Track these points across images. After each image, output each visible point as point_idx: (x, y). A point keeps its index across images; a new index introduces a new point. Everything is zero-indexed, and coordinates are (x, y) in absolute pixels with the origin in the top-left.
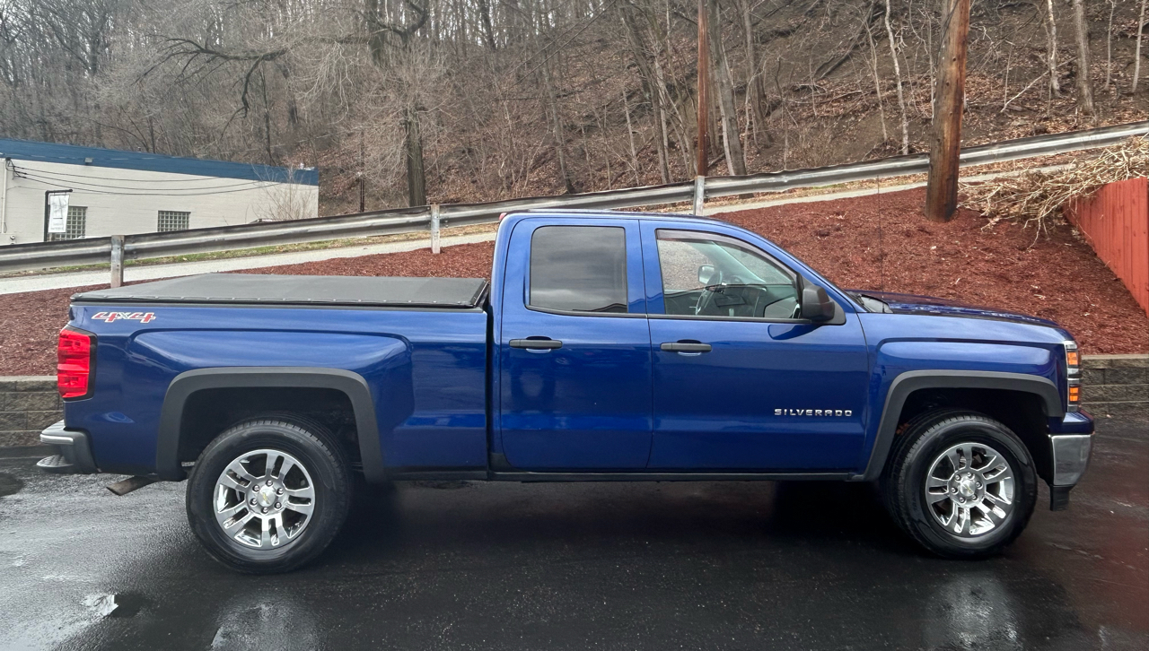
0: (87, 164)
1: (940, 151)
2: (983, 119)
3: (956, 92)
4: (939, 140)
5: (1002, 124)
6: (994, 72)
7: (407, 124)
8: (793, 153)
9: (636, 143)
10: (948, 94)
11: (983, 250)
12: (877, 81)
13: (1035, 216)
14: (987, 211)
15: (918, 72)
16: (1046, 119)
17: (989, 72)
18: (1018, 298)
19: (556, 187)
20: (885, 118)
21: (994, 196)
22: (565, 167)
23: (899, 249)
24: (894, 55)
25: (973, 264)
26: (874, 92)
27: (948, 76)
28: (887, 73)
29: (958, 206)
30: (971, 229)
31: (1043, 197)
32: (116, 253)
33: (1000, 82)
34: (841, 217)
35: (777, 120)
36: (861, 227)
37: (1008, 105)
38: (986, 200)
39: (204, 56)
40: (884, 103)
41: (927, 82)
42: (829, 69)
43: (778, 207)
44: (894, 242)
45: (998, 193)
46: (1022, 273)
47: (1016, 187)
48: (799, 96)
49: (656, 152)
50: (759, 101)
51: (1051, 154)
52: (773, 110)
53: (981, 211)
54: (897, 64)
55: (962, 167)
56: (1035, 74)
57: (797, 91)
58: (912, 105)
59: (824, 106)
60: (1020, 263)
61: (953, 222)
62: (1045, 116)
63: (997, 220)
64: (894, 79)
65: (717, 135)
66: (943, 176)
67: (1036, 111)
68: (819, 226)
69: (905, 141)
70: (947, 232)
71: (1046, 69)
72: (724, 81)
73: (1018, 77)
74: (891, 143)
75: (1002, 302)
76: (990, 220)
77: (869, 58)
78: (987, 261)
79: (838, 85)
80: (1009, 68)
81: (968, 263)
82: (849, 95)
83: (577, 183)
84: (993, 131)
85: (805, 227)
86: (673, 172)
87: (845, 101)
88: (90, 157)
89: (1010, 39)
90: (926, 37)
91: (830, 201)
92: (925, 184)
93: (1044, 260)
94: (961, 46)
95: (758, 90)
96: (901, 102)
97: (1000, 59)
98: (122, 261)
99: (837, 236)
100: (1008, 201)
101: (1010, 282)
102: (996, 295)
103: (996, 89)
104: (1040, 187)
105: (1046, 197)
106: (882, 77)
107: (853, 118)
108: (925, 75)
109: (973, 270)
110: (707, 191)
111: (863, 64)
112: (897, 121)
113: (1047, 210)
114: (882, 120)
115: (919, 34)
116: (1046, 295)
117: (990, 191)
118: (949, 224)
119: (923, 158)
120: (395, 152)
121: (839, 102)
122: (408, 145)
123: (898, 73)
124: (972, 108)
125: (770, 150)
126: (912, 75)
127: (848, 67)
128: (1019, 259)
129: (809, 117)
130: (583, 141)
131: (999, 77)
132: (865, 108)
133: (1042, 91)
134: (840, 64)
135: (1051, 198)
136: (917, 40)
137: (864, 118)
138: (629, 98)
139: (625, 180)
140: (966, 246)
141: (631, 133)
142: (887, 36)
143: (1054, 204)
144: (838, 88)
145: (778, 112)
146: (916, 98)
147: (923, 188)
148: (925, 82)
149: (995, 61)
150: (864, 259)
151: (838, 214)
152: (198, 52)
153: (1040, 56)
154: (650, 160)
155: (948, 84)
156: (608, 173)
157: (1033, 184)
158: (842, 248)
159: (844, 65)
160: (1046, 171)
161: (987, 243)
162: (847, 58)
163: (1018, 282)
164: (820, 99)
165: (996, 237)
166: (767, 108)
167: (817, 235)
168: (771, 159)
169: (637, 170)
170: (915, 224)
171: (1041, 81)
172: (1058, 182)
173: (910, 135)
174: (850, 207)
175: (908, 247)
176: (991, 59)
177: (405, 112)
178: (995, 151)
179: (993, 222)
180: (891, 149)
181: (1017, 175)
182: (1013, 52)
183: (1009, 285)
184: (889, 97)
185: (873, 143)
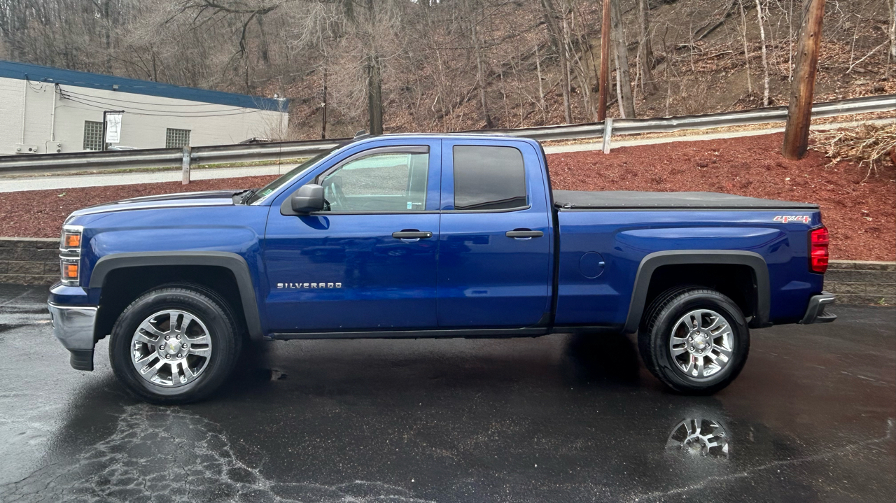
0: (115, 90)
1: (796, 106)
2: (832, 78)
3: (812, 60)
4: (796, 97)
5: (847, 83)
6: (843, 40)
7: (370, 68)
8: (673, 100)
9: (544, 88)
10: (805, 61)
11: (826, 182)
12: (746, 44)
13: (868, 158)
14: (831, 153)
15: (779, 38)
16: (884, 80)
17: (839, 40)
18: (851, 219)
19: (477, 121)
20: (750, 74)
21: (837, 141)
22: (486, 105)
23: (761, 179)
24: (761, 24)
25: (817, 192)
26: (743, 53)
27: (806, 48)
28: (754, 38)
29: (809, 148)
30: (818, 166)
31: (876, 143)
32: (186, 159)
33: (848, 48)
34: (716, 153)
35: (661, 73)
36: (732, 161)
37: (853, 68)
38: (830, 145)
39: (211, 10)
40: (750, 63)
41: (787, 46)
42: (706, 32)
43: (667, 144)
44: (757, 174)
45: (840, 139)
46: (856, 200)
47: (854, 135)
48: (680, 54)
49: (561, 95)
50: (647, 57)
51: (885, 110)
52: (658, 64)
53: (827, 153)
54: (762, 31)
55: (813, 118)
56: (877, 42)
57: (679, 50)
58: (773, 64)
59: (700, 63)
60: (854, 193)
61: (804, 160)
62: (884, 77)
63: (838, 159)
64: (759, 43)
65: (611, 83)
66: (797, 125)
67: (877, 73)
68: (700, 160)
69: (766, 93)
70: (799, 168)
71: (887, 39)
72: (621, 41)
73: (863, 45)
74: (755, 95)
75: (838, 221)
76: (833, 160)
77: (740, 25)
78: (829, 190)
79: (712, 46)
80: (855, 37)
81: (814, 192)
82: (722, 54)
83: (495, 118)
84: (839, 88)
85: (689, 160)
86: (574, 112)
87: (718, 59)
88: (116, 84)
89: (858, 12)
90: (787, 8)
91: (709, 141)
92: (783, 130)
93: (872, 191)
94: (817, 25)
95: (647, 48)
96: (764, 62)
97: (848, 29)
98: (190, 164)
99: (713, 168)
100: (848, 146)
101: (845, 207)
102: (834, 216)
103: (844, 53)
104: (873, 136)
105: (878, 144)
106: (750, 40)
107: (724, 74)
108: (785, 40)
109: (817, 197)
110: (614, 130)
111: (734, 30)
112: (760, 77)
113: (878, 154)
114: (748, 76)
115: (782, 7)
116: (873, 217)
117: (834, 137)
118: (801, 161)
119: (782, 110)
120: (361, 90)
121: (713, 59)
122: (371, 84)
123: (763, 38)
124: (823, 68)
125: (655, 97)
126: (775, 39)
127: (722, 31)
128: (853, 190)
129: (687, 71)
130: (501, 84)
131: (847, 43)
132: (734, 66)
133: (883, 57)
134: (715, 28)
135: (881, 144)
136: (780, 11)
137: (733, 74)
138: (539, 50)
139: (534, 117)
140: (813, 179)
141: (540, 79)
142: (755, 6)
143: (884, 149)
144: (712, 49)
145: (662, 67)
146: (777, 59)
147: (781, 133)
148: (785, 46)
149: (845, 31)
150: (734, 186)
151: (715, 151)
152: (206, 6)
153: (883, 27)
154: (555, 102)
155: (805, 54)
156: (521, 111)
157: (869, 134)
158: (717, 177)
159: (718, 29)
160: (879, 123)
161: (830, 177)
162: (721, 24)
163: (851, 207)
164: (697, 57)
165: (837, 173)
166: (653, 62)
167: (698, 166)
168: (654, 104)
169: (544, 109)
170: (774, 160)
171: (882, 48)
172: (888, 133)
173: (771, 89)
174: (725, 145)
175: (768, 177)
176: (842, 28)
177: (369, 59)
178: (840, 106)
179: (835, 161)
180: (754, 100)
181: (856, 126)
182: (860, 24)
183: (844, 209)
184: (755, 58)
185: (739, 94)
